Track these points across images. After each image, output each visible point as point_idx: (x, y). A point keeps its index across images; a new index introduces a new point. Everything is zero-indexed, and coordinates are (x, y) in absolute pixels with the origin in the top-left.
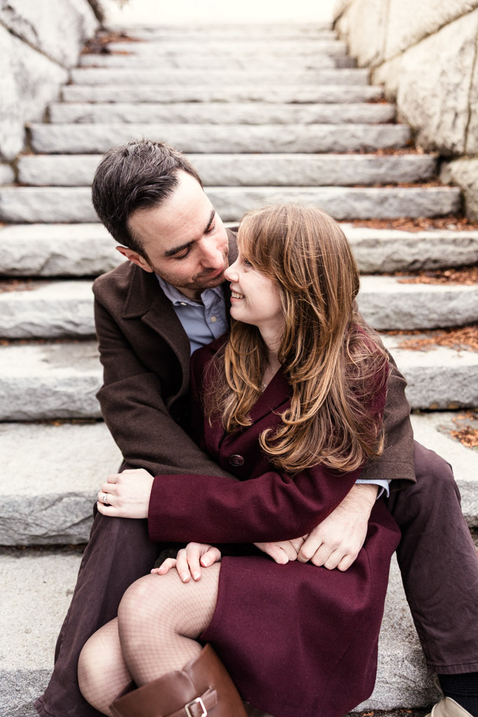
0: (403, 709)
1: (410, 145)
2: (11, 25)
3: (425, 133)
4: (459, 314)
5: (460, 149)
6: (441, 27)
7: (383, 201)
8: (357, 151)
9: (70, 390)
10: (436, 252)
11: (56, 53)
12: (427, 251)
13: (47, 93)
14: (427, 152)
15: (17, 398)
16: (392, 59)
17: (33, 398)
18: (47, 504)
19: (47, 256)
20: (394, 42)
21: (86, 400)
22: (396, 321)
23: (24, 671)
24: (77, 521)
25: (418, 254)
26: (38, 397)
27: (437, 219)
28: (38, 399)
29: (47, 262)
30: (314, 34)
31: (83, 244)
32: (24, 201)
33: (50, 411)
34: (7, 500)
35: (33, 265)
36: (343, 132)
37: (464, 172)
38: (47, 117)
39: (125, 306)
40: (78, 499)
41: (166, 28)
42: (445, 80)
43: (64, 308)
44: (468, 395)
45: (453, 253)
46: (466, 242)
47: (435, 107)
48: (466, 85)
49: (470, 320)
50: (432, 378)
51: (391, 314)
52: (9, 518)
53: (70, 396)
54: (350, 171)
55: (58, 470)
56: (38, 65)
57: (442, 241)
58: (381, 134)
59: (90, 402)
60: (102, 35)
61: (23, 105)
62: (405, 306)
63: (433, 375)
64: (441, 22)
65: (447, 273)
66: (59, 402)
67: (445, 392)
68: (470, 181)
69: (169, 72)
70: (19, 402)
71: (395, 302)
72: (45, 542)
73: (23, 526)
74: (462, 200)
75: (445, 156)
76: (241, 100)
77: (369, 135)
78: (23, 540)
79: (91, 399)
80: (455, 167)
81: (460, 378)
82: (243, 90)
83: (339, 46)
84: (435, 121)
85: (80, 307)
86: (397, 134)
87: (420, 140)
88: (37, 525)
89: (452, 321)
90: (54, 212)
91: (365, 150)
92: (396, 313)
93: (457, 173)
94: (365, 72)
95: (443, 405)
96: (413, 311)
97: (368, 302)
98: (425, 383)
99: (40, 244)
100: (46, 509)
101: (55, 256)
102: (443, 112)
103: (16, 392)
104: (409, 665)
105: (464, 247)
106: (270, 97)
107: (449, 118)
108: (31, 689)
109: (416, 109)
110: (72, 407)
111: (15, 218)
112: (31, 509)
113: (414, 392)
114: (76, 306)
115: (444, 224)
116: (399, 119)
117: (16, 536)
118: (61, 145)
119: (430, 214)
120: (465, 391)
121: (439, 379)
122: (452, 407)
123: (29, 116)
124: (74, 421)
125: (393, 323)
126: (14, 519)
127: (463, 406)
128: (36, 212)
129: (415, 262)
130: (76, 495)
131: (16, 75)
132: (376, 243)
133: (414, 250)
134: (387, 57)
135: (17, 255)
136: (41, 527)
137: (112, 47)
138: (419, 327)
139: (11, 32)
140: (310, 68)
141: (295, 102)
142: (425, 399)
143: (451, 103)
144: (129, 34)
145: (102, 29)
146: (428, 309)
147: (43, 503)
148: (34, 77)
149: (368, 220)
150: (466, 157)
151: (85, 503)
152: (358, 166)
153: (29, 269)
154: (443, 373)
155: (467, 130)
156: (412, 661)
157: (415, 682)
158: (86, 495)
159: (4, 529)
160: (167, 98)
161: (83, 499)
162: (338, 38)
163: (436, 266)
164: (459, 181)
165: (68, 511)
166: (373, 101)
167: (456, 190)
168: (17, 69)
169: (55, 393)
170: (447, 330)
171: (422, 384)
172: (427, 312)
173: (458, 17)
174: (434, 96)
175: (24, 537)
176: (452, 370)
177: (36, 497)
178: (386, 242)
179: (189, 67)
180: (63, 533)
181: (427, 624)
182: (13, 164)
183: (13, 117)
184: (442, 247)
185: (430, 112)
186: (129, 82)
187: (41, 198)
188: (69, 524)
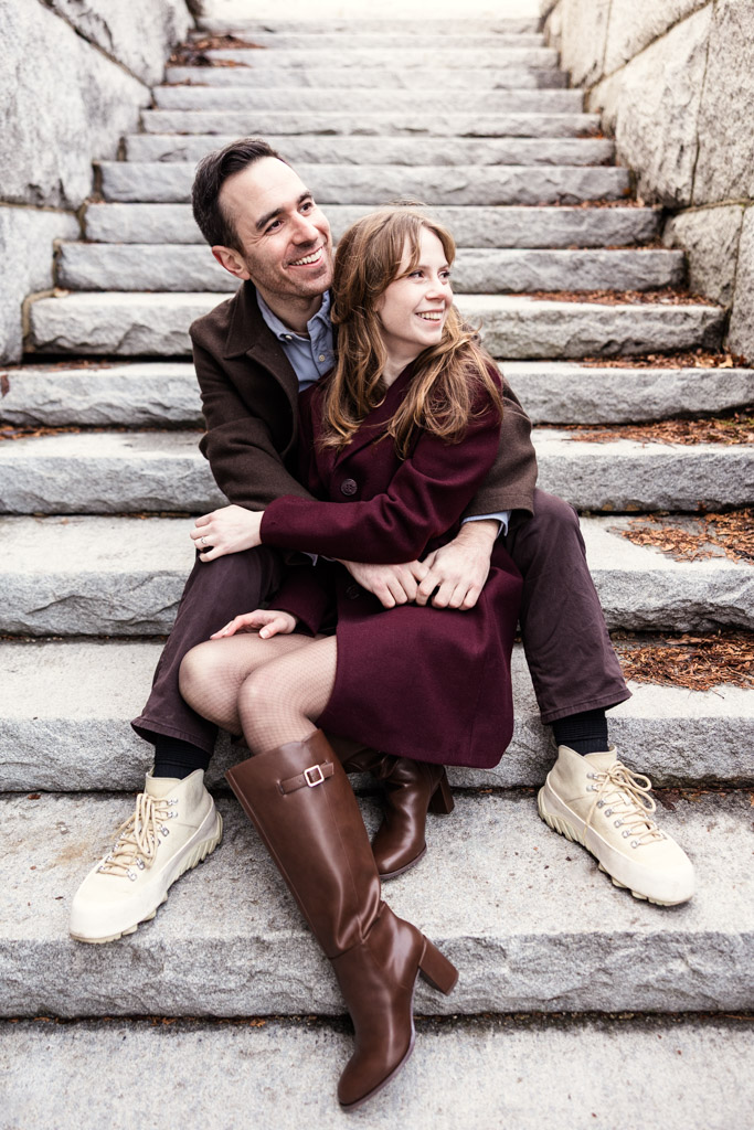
0: (525, 787)
1: (628, 196)
2: (77, 22)
3: (646, 177)
4: (655, 403)
5: (685, 196)
6: (670, 28)
7: (577, 266)
8: (552, 203)
9: (160, 474)
10: (638, 331)
11: (135, 63)
12: (627, 329)
13: (122, 119)
14: (648, 204)
15: (96, 482)
16: (612, 73)
17: (115, 483)
18: (135, 584)
19: (128, 328)
20: (617, 49)
21: (178, 487)
22: (574, 413)
23: (115, 720)
24: (169, 604)
25: (614, 332)
26: (122, 482)
27: (649, 291)
28: (121, 485)
29: (127, 336)
30: (510, 37)
31: (174, 313)
32: (96, 261)
33: (135, 500)
34: (91, 577)
35: (109, 340)
36: (535, 175)
37: (689, 228)
38: (122, 152)
39: (226, 346)
40: (170, 578)
41: (292, 27)
42: (669, 101)
43: (151, 388)
44: (650, 492)
45: (660, 332)
46: (680, 317)
47: (656, 140)
48: (694, 108)
49: (671, 412)
50: (604, 470)
51: (568, 402)
52: (91, 599)
53: (158, 482)
54: (538, 228)
55: (146, 554)
56: (112, 79)
57: (647, 315)
58: (587, 179)
59: (183, 489)
60: (198, 36)
61: (92, 134)
62: (586, 392)
63: (605, 467)
64: (670, 20)
65: (651, 357)
66: (146, 489)
67: (621, 489)
68: (695, 240)
69: (295, 91)
70: (98, 488)
71: (572, 387)
72: (132, 631)
73: (107, 610)
74: (685, 266)
75: (669, 208)
76: (395, 131)
77: (570, 182)
78: (106, 627)
79: (184, 485)
80: (680, 221)
81: (640, 471)
82: (400, 118)
83: (547, 54)
84: (657, 160)
85: (171, 385)
86: (611, 179)
87: (642, 188)
88: (124, 608)
89: (646, 413)
90: (135, 276)
91: (562, 199)
92: (573, 401)
93: (680, 230)
94: (579, 93)
95: (619, 506)
96: (596, 399)
97: (538, 386)
98: (596, 476)
99: (118, 312)
100: (134, 589)
101: (137, 328)
102: (666, 146)
103: (95, 475)
104: (529, 731)
105: (676, 324)
106: (437, 128)
107: (673, 153)
108: (123, 740)
109: (636, 142)
110: (161, 495)
111: (84, 283)
112: (118, 588)
113: (582, 487)
114: (166, 384)
115: (656, 297)
116: (618, 158)
117: (99, 623)
118: (142, 190)
119: (641, 285)
120: (646, 487)
121: (612, 471)
122: (630, 509)
123: (99, 151)
124: (163, 514)
125: (570, 415)
126: (97, 600)
127: (644, 508)
128: (111, 275)
129: (610, 343)
130: (168, 574)
131: (84, 92)
132: (559, 317)
133: (609, 328)
134: (607, 70)
135: (89, 327)
136: (128, 610)
137: (213, 54)
138: (603, 420)
139: (78, 32)
140: (499, 87)
141: (472, 135)
142: (596, 497)
143: (676, 134)
144: (238, 36)
145: (199, 28)
146: (616, 397)
147: (130, 582)
148: (106, 95)
149: (556, 292)
150: (694, 208)
151: (178, 582)
152: (550, 222)
153: (104, 345)
154: (619, 464)
155: (694, 170)
156: (532, 728)
157: (535, 752)
158: (181, 574)
159: (85, 614)
160: (291, 129)
161: (178, 579)
162: (545, 44)
163: (640, 349)
164: (684, 241)
165: (159, 592)
166: (584, 134)
167: (678, 253)
168: (84, 84)
169: (141, 477)
170: (640, 424)
171: (592, 477)
172: (615, 401)
173: (689, 14)
174: (657, 124)
175: (108, 623)
176: (629, 460)
177: (123, 574)
178: (572, 316)
179: (323, 85)
180: (152, 619)
181: (541, 674)
182: (78, 213)
183: (80, 149)
184: (646, 324)
185: (652, 147)
186: (236, 104)
187: (118, 257)
188: (160, 607)
